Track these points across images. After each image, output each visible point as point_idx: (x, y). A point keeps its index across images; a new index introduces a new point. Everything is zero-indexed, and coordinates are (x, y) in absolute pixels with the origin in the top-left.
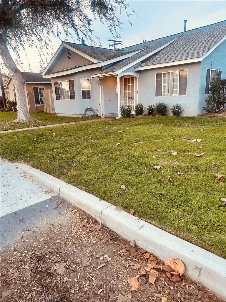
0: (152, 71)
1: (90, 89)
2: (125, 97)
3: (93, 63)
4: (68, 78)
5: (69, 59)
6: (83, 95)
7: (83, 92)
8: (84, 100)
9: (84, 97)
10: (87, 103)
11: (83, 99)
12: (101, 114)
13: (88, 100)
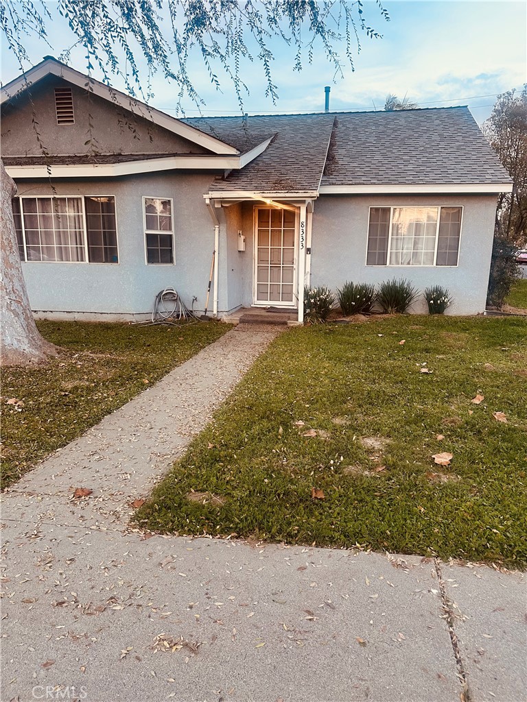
0: (359, 200)
1: (172, 233)
2: (260, 262)
5: (59, 122)
6: (148, 250)
8: (151, 265)
9: (153, 257)
10: (161, 276)
12: (215, 312)
13: (164, 267)
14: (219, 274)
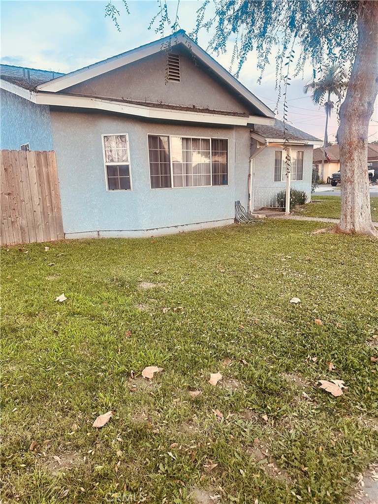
5: (170, 79)
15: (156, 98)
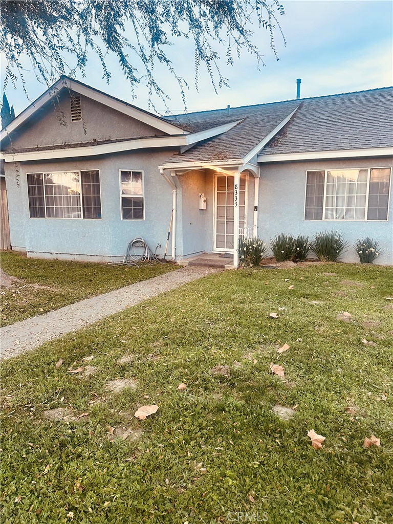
0: (298, 165)
1: (143, 196)
2: (219, 217)
3: (166, 135)
4: (78, 164)
5: (73, 120)
6: (123, 209)
7: (126, 201)
8: (126, 220)
9: (126, 215)
10: (133, 229)
11: (123, 218)
12: (173, 256)
13: (135, 221)
14: (176, 228)
15: (61, 141)
